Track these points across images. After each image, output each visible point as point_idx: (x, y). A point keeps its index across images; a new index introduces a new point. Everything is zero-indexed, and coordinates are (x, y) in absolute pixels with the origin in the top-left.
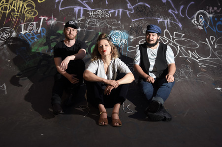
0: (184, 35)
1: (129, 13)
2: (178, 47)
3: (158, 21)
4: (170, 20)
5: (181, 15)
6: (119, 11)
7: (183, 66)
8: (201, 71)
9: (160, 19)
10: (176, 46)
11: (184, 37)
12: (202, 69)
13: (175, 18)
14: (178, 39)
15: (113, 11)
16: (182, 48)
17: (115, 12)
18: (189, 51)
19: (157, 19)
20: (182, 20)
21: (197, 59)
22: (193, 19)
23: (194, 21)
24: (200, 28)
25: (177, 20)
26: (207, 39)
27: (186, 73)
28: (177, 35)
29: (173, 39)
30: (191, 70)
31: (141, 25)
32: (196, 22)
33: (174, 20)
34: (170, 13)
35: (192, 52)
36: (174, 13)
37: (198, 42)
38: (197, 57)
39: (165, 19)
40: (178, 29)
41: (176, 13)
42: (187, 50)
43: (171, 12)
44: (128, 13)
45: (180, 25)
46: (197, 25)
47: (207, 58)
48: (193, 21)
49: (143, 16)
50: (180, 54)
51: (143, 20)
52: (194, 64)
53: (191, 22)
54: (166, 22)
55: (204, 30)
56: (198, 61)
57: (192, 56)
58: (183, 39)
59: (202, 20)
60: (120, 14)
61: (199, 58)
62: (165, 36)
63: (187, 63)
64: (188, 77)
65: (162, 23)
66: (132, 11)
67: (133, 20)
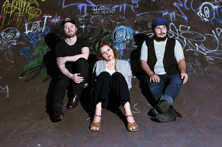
0: (189, 27)
1: (134, 8)
2: (185, 40)
3: (163, 14)
4: (175, 13)
5: (186, 8)
6: (123, 7)
7: (191, 59)
8: (209, 65)
9: (165, 12)
10: (183, 39)
11: (190, 30)
12: (209, 62)
13: (180, 11)
14: (184, 32)
15: (117, 6)
16: (189, 41)
17: (119, 7)
18: (196, 44)
19: (162, 13)
20: (187, 13)
21: (204, 52)
22: (198, 11)
23: (200, 13)
24: (206, 20)
25: (182, 13)
26: (213, 31)
27: (194, 67)
28: (183, 29)
29: (179, 32)
30: (199, 64)
31: (146, 19)
32: (201, 14)
33: (179, 13)
34: (174, 6)
35: (198, 44)
36: (179, 6)
37: (204, 35)
38: (204, 50)
39: (170, 13)
40: (183, 22)
41: (181, 5)
42: (194, 43)
43: (176, 5)
44: (132, 7)
45: (186, 18)
46: (203, 17)
47: (215, 51)
48: (198, 14)
49: (148, 11)
50: (187, 47)
51: (148, 14)
52: (202, 58)
53: (196, 14)
54: (171, 16)
55: (210, 21)
56: (205, 54)
57: (199, 48)
58: (190, 32)
59: (207, 12)
60: (124, 9)
61: (206, 51)
62: (170, 30)
63: (195, 57)
64: (196, 71)
65: (167, 16)
66: (136, 6)
67: (138, 15)
